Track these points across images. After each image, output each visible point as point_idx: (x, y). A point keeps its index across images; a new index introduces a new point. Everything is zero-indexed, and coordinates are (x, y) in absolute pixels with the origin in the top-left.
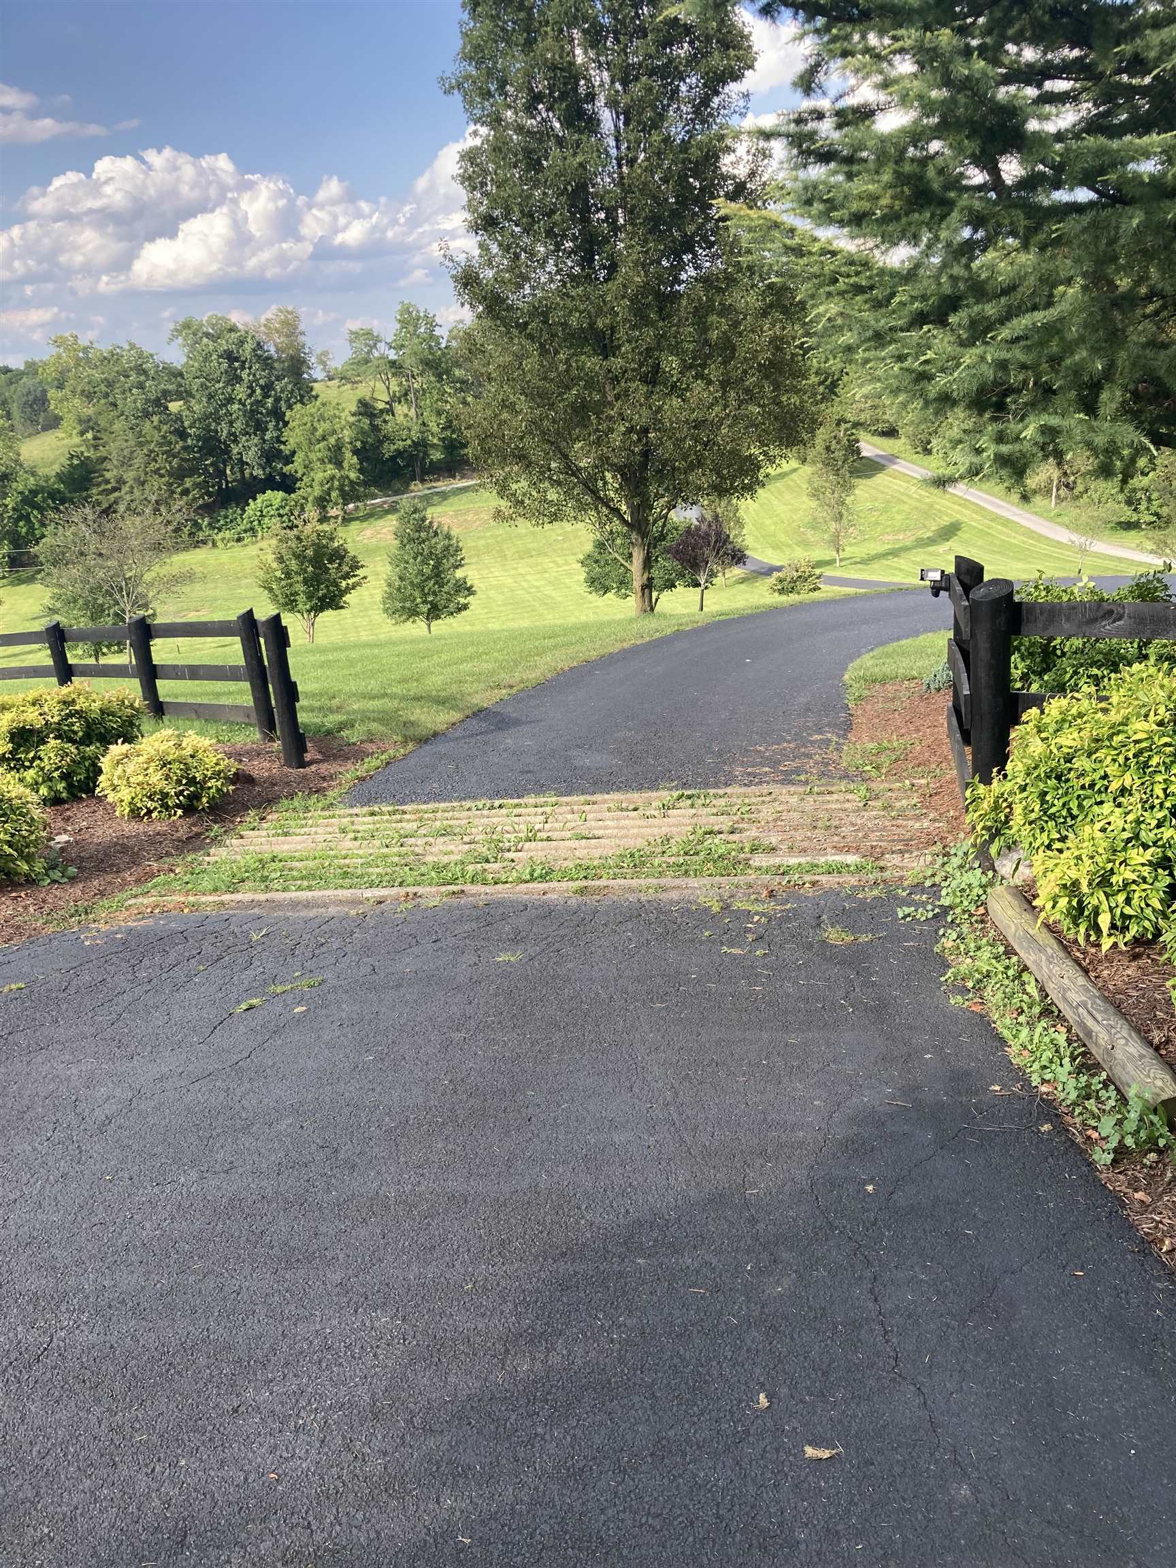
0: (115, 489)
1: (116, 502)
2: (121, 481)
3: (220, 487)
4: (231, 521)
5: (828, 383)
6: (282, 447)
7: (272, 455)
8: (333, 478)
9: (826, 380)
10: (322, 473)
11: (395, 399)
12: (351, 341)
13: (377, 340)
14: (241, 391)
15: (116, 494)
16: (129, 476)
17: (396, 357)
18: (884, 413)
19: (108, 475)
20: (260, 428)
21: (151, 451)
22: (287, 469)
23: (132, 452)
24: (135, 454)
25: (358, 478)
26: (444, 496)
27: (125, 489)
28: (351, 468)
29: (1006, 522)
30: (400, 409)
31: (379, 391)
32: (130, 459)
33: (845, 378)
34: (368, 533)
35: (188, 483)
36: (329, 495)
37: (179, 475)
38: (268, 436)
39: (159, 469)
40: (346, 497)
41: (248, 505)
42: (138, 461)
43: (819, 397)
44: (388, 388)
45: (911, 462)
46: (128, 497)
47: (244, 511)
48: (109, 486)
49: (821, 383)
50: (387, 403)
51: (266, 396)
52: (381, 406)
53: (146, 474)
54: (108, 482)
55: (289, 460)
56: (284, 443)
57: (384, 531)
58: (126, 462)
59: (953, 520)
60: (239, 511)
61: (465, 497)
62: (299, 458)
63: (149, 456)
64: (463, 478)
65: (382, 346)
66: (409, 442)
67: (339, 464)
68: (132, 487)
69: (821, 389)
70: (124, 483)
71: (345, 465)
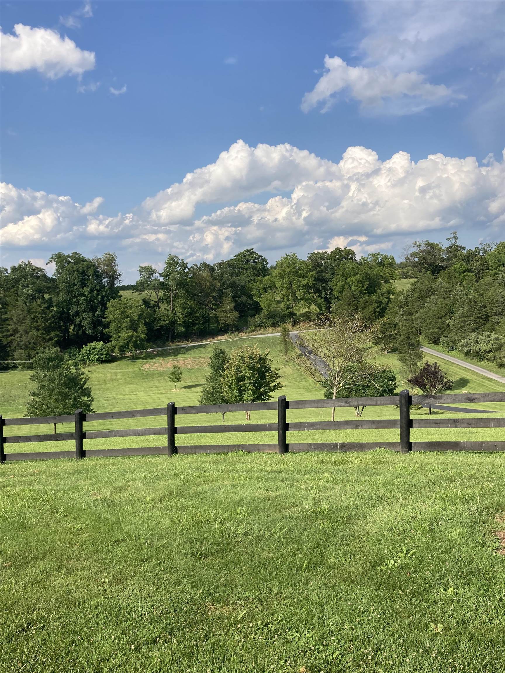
0: (11, 335)
1: (11, 342)
2: (16, 331)
3: (65, 338)
4: (73, 356)
5: (381, 307)
6: (103, 320)
7: (97, 323)
8: (132, 336)
9: (380, 305)
10: (125, 334)
11: (161, 300)
12: (141, 272)
13: (154, 272)
14: (86, 291)
15: (13, 337)
16: (21, 328)
17: (163, 280)
18: (413, 323)
19: (9, 327)
20: (93, 310)
21: (35, 317)
22: (106, 331)
23: (25, 317)
24: (26, 318)
25: (145, 337)
26: (187, 349)
27: (18, 335)
28: (142, 332)
29: (491, 380)
30: (163, 306)
31: (153, 295)
32: (23, 319)
33: (390, 305)
34: (147, 366)
35: (53, 334)
36: (128, 345)
37: (48, 330)
38: (97, 314)
39: (38, 326)
40: (136, 346)
41: (83, 348)
42: (27, 322)
43: (377, 314)
44: (157, 295)
45: (428, 347)
46: (18, 340)
47: (80, 351)
48: (9, 333)
49: (378, 307)
50: (156, 302)
51: (98, 294)
52: (153, 303)
53: (31, 328)
54: (8, 331)
55: (107, 326)
56: (105, 318)
57: (156, 365)
58: (21, 321)
59: (461, 377)
60: (77, 351)
61: (197, 351)
62: (113, 326)
63: (33, 319)
64: (192, 341)
65: (156, 275)
66: (167, 322)
67: (135, 330)
68: (21, 335)
69: (378, 310)
70: (18, 332)
71: (140, 330)
